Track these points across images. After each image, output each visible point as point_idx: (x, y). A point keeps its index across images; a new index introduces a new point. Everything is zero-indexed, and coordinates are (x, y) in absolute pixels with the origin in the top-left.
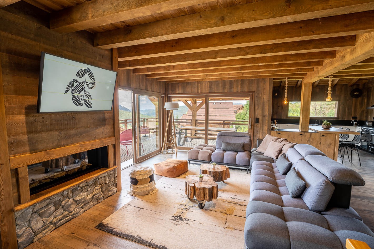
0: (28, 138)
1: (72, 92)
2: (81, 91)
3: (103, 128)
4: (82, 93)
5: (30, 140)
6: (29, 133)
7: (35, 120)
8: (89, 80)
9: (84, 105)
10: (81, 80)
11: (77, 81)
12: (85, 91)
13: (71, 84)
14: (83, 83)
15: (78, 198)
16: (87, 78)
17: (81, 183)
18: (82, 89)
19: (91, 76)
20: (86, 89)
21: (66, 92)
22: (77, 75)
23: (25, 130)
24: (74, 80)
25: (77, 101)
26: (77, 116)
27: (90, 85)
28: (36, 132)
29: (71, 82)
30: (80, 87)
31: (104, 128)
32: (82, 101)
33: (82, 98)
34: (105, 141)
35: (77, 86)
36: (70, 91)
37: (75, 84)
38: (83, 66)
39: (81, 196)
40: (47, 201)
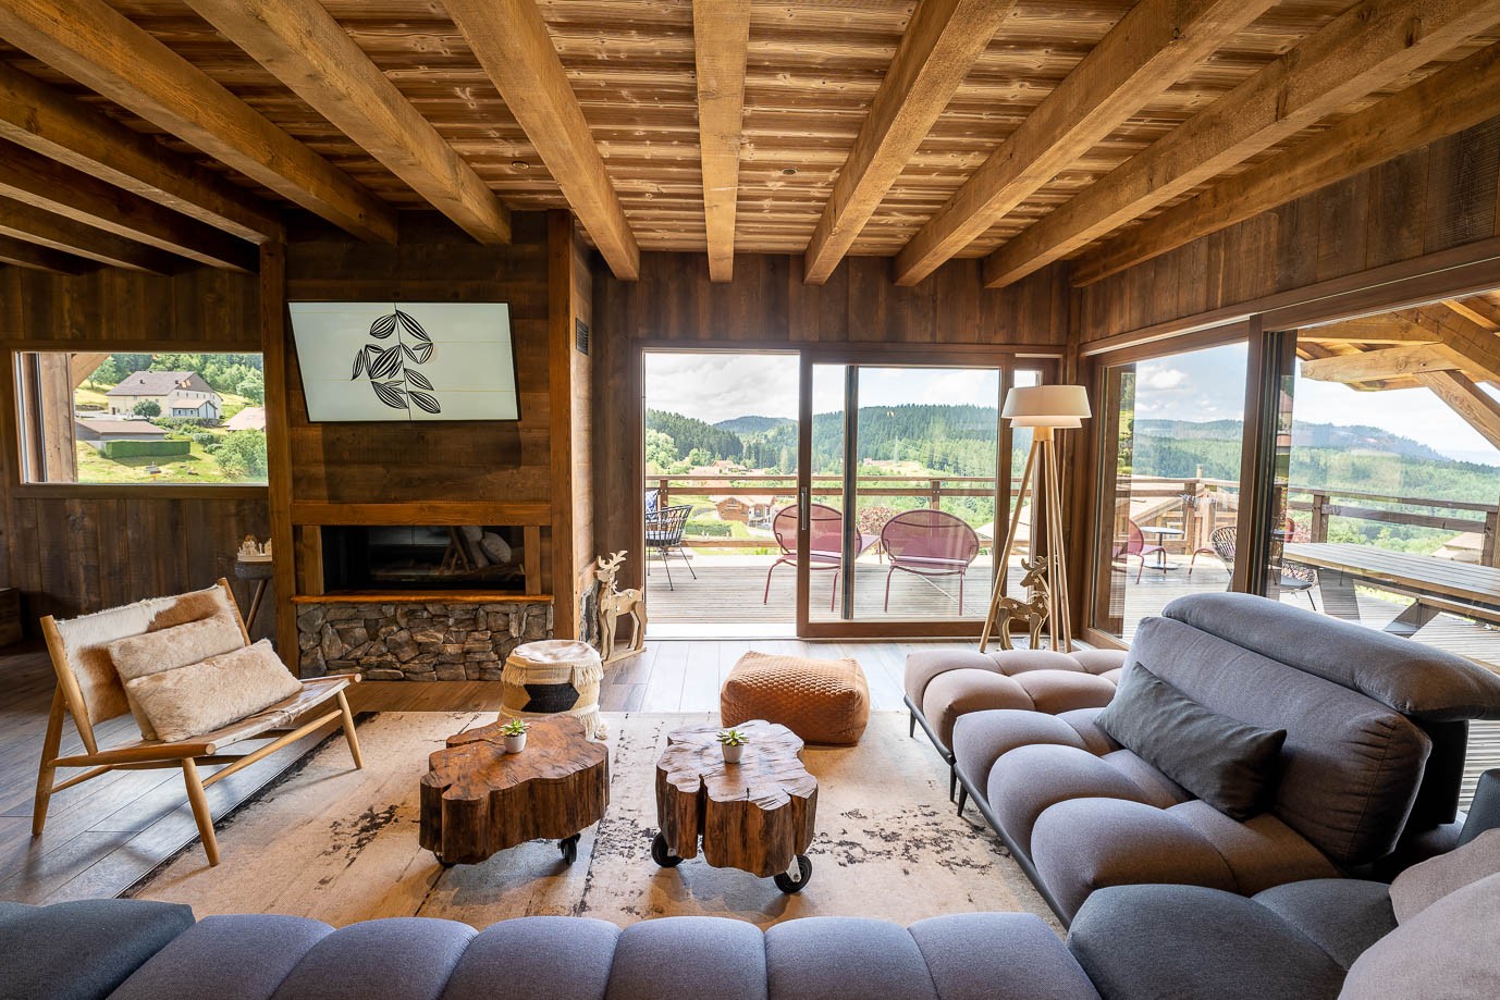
0: (326, 472)
1: (370, 375)
2: (393, 369)
3: (510, 471)
4: (400, 375)
5: (329, 476)
6: (328, 462)
7: (338, 439)
8: (411, 341)
9: (412, 404)
10: (386, 344)
11: (375, 349)
12: (405, 370)
13: (361, 357)
14: (394, 351)
15: (420, 638)
16: (402, 335)
17: (432, 602)
18: (394, 365)
19: (414, 328)
20: (408, 363)
21: (354, 377)
22: (371, 334)
23: (321, 456)
24: (367, 346)
25: (390, 395)
26: (430, 435)
27: (418, 354)
28: (342, 463)
29: (361, 352)
30: (387, 361)
31: (515, 471)
32: (404, 397)
33: (402, 387)
34: (508, 512)
35: (378, 361)
36: (364, 372)
37: (373, 356)
38: (387, 309)
39: (428, 636)
40: (351, 611)
